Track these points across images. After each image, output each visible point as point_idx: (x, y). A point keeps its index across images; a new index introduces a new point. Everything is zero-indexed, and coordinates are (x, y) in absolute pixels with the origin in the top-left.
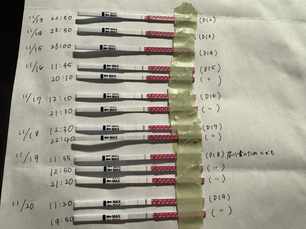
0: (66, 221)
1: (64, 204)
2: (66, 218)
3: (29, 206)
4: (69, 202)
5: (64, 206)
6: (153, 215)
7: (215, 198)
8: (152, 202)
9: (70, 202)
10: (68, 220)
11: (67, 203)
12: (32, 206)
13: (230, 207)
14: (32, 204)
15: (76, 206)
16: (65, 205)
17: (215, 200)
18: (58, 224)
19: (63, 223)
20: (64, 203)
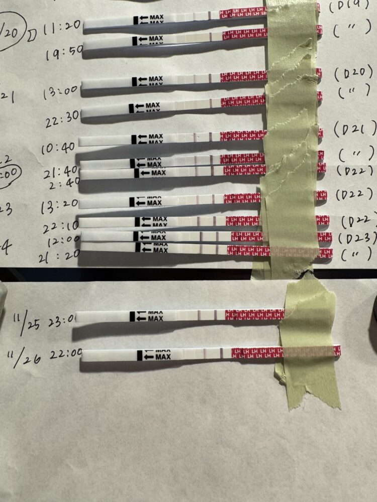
0: (71, 52)
1: (67, 26)
2: (71, 48)
3: (10, 33)
4: (76, 22)
5: (67, 29)
6: (223, 36)
7: (340, 6)
8: (221, 15)
9: (78, 22)
10: (74, 51)
11: (71, 24)
12: (15, 31)
13: (368, 20)
14: (15, 29)
15: (87, 27)
16: (69, 27)
17: (339, 8)
18: (58, 58)
19: (66, 57)
20: (67, 24)
